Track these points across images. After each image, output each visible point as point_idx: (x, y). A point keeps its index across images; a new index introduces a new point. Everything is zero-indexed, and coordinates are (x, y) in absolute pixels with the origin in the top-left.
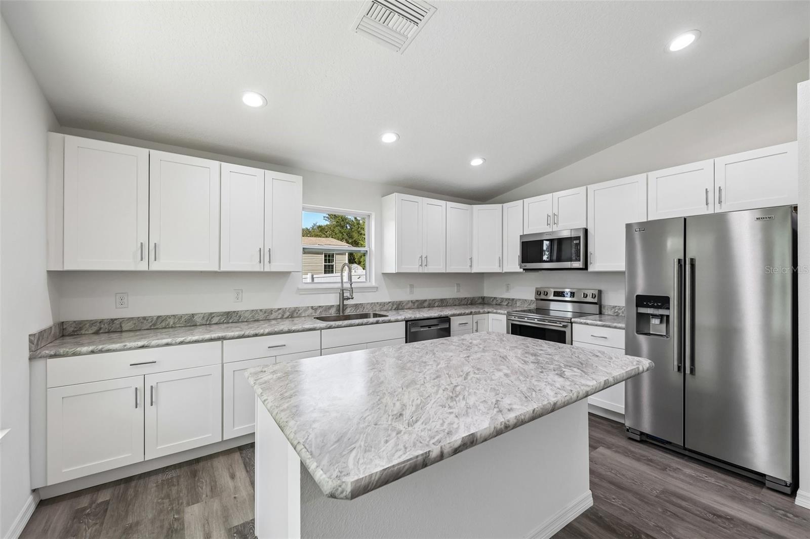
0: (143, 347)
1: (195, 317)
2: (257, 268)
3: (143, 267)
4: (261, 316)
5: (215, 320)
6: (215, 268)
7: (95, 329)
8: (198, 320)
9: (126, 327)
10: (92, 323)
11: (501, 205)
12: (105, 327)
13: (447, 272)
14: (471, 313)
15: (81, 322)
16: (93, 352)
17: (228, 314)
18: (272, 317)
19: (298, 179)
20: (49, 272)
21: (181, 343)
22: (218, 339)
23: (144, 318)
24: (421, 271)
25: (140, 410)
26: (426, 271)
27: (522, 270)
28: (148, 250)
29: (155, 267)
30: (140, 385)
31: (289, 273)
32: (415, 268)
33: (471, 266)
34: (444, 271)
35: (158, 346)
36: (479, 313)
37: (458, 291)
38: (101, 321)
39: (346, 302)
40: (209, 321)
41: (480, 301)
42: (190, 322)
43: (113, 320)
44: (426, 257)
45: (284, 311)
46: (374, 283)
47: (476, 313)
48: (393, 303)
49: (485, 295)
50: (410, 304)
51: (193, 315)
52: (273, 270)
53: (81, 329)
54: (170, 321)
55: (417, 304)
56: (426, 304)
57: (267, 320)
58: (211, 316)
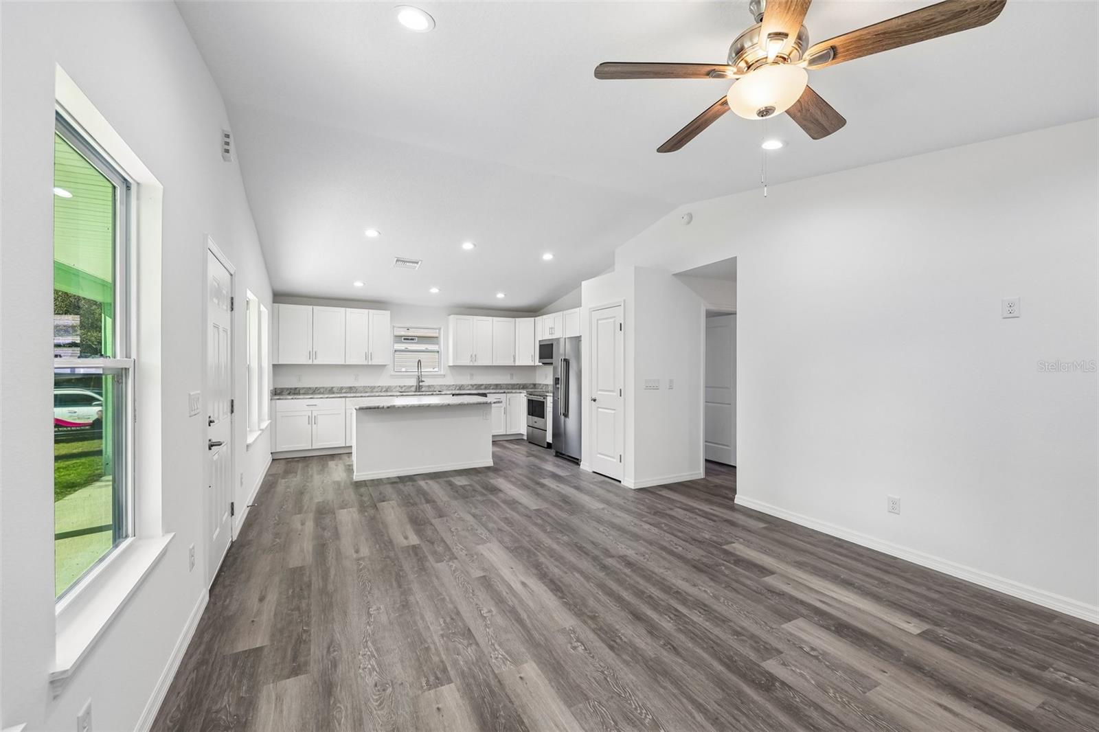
0: (311, 398)
1: (334, 389)
2: (365, 363)
3: (310, 362)
4: (369, 390)
5: (344, 391)
6: (343, 363)
7: (288, 392)
8: (335, 390)
9: (301, 391)
10: (287, 389)
11: (533, 319)
12: (293, 391)
14: (504, 393)
15: (284, 388)
16: (292, 399)
17: (350, 388)
18: (374, 390)
19: (388, 313)
20: (273, 364)
21: (327, 398)
22: (344, 397)
23: (310, 388)
24: (471, 364)
25: (310, 425)
26: (476, 364)
27: (541, 364)
28: (313, 354)
29: (316, 362)
30: (310, 415)
31: (385, 365)
32: (467, 362)
33: (514, 361)
34: (491, 364)
35: (317, 398)
36: (511, 393)
37: (512, 378)
38: (291, 389)
39: (421, 384)
40: (341, 390)
41: (532, 386)
42: (331, 391)
43: (296, 388)
44: (475, 356)
45: (382, 387)
46: (442, 373)
47: (508, 393)
48: (456, 386)
49: (537, 382)
50: (470, 387)
51: (332, 388)
52: (373, 364)
53: (282, 392)
54: (322, 390)
55: (475, 387)
56: (483, 387)
57: (372, 392)
58: (342, 388)
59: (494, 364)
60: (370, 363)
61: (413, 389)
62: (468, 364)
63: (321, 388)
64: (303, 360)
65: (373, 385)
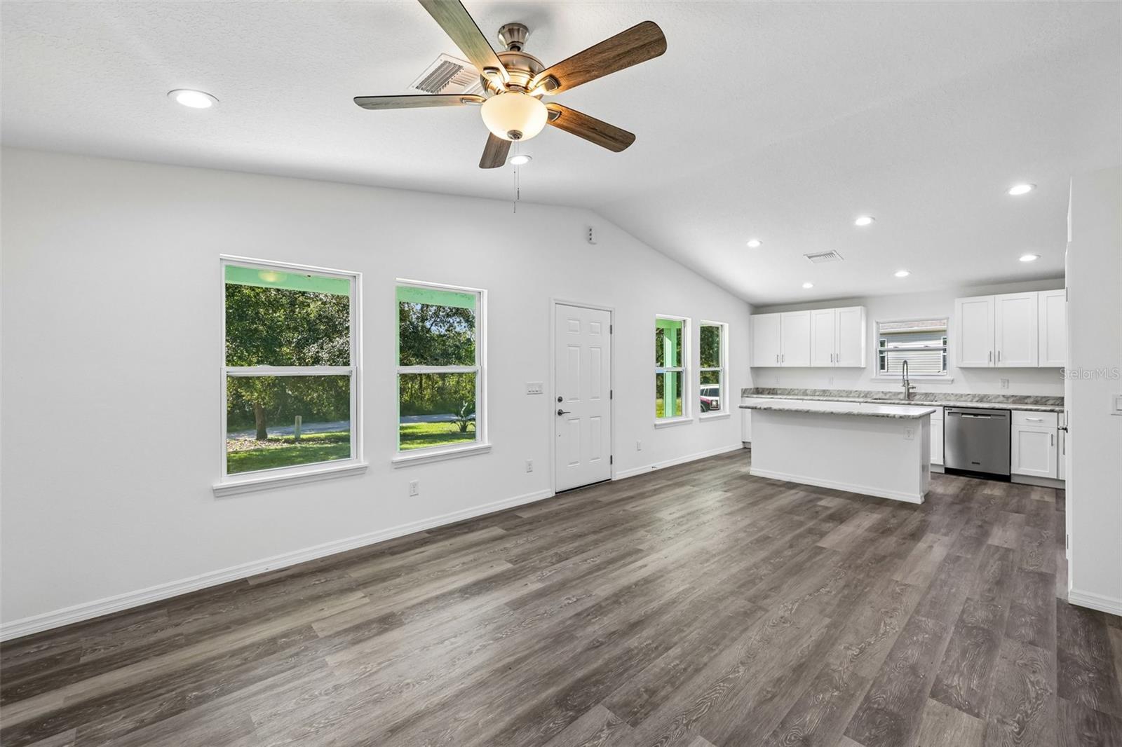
2: (831, 365)
3: (778, 365)
4: (844, 394)
5: (817, 393)
6: (808, 366)
7: (768, 391)
8: (808, 392)
9: (779, 392)
10: (767, 389)
13: (1040, 366)
15: (764, 389)
17: (824, 391)
18: (852, 395)
20: (751, 368)
23: (786, 389)
24: (992, 365)
26: (1000, 365)
28: (781, 357)
29: (784, 365)
32: (985, 363)
34: (1036, 366)
38: (770, 389)
39: (911, 391)
40: (814, 392)
42: (805, 393)
43: (774, 389)
45: (860, 392)
46: (950, 376)
48: (974, 396)
50: (1001, 399)
51: (806, 390)
52: (842, 366)
53: (763, 391)
54: (796, 392)
55: (1011, 400)
56: (1029, 401)
57: (847, 397)
58: (815, 391)
59: (1041, 365)
60: (837, 366)
61: (902, 396)
62: (986, 366)
63: (795, 390)
64: (772, 363)
65: (850, 389)
